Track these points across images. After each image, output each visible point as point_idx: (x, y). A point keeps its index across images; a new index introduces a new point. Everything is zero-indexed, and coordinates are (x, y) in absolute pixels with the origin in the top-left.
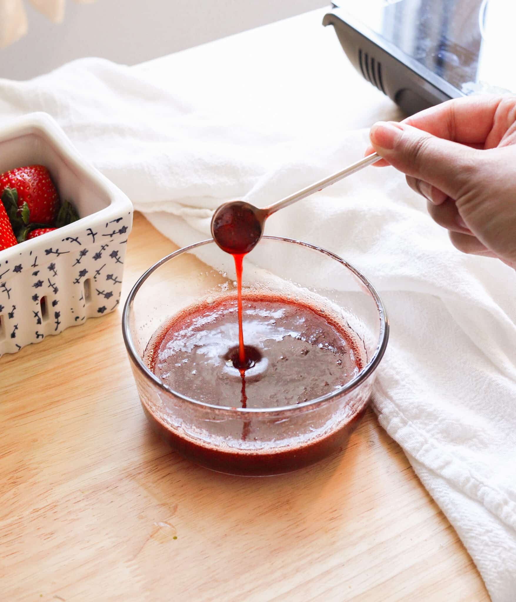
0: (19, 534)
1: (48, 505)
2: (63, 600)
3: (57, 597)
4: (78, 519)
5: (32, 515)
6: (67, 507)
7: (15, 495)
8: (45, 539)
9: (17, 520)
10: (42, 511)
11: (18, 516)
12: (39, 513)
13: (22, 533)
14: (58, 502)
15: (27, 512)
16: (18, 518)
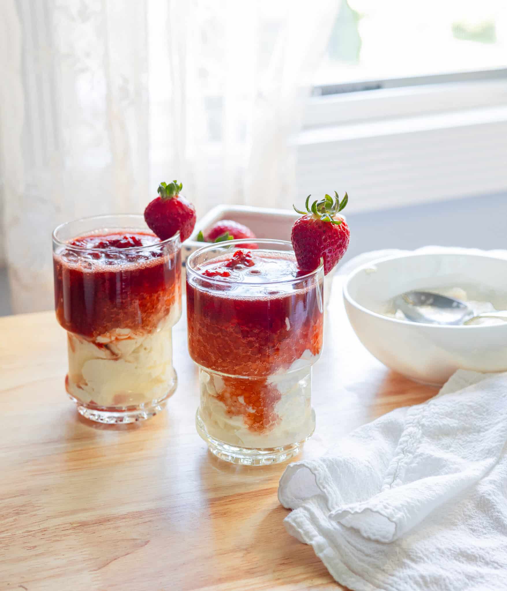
0: (7, 544)
1: (40, 529)
2: (26, 589)
3: (21, 586)
4: (61, 540)
5: (24, 534)
6: (55, 532)
7: (15, 520)
8: (27, 550)
9: (10, 535)
10: (34, 532)
11: (11, 533)
12: (30, 533)
13: (10, 544)
14: (49, 528)
15: (20, 532)
16: (11, 534)
